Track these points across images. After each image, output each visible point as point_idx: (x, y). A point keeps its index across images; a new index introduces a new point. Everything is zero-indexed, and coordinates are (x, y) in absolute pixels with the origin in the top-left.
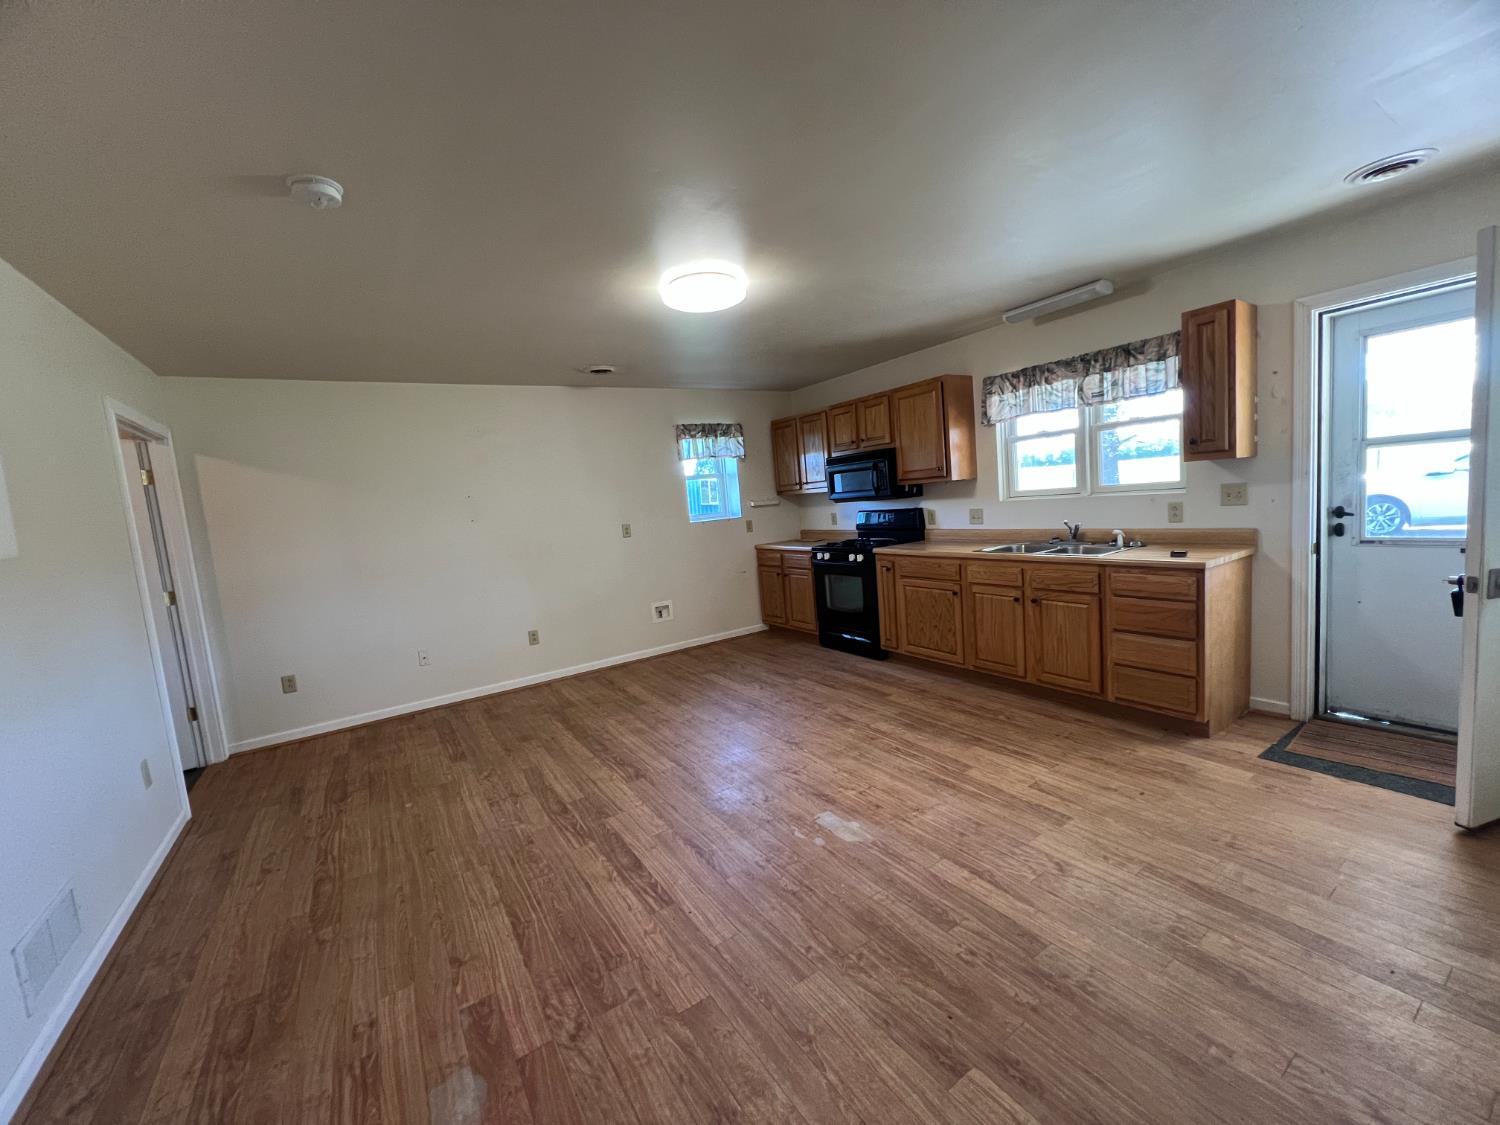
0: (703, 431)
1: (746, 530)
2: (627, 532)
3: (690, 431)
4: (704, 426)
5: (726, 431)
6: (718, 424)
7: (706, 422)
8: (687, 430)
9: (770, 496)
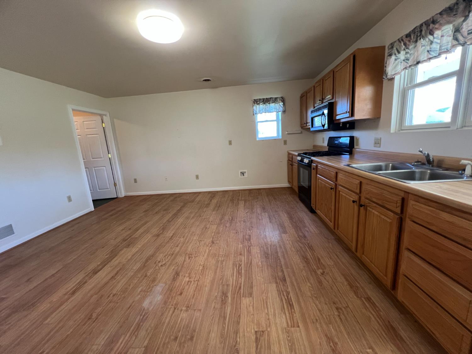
0: (263, 101)
1: (283, 144)
2: (230, 143)
3: (257, 102)
4: (263, 99)
5: (275, 100)
6: (271, 98)
7: (265, 97)
8: (256, 102)
9: (298, 129)
